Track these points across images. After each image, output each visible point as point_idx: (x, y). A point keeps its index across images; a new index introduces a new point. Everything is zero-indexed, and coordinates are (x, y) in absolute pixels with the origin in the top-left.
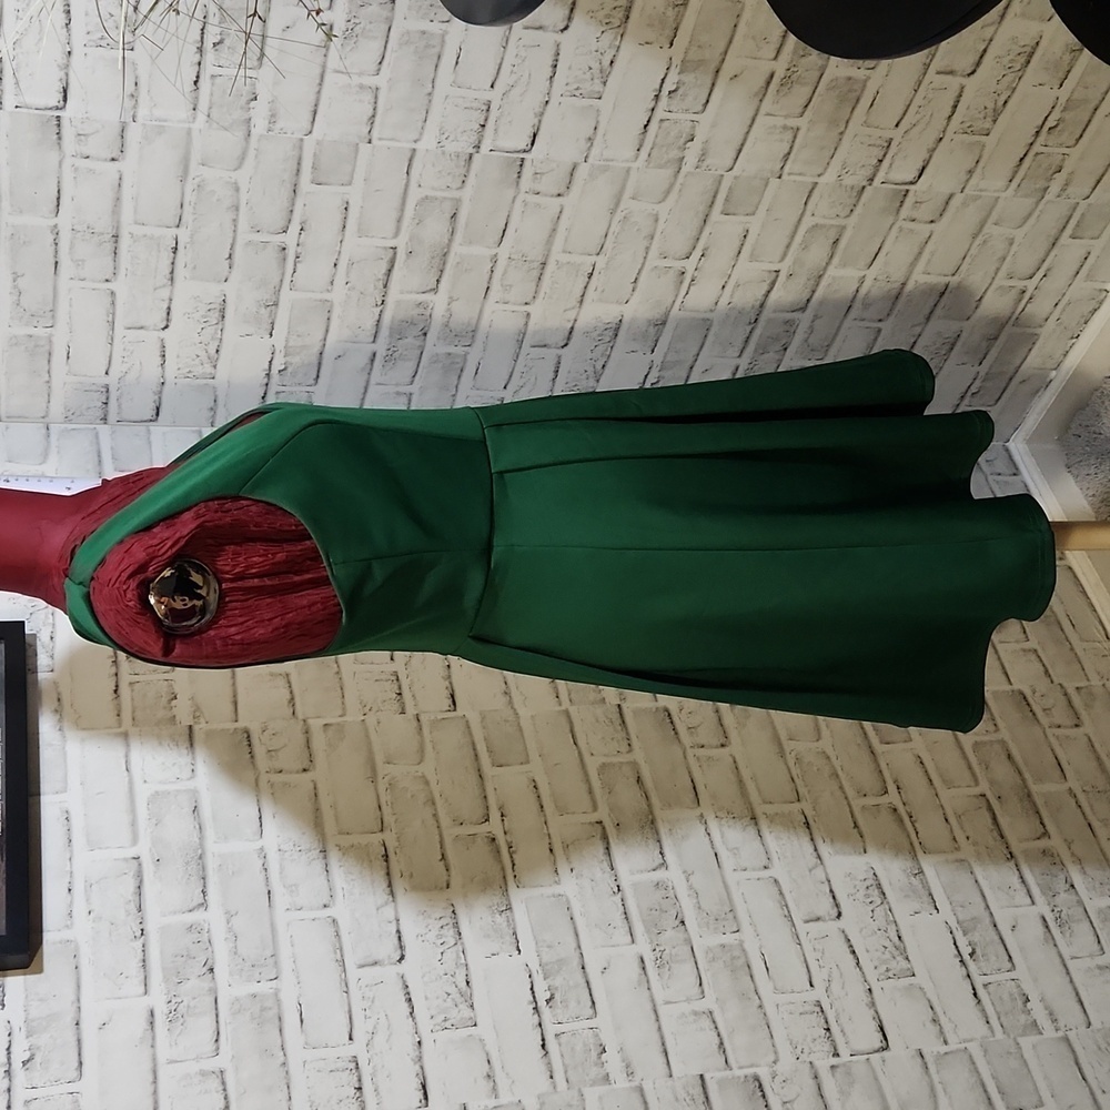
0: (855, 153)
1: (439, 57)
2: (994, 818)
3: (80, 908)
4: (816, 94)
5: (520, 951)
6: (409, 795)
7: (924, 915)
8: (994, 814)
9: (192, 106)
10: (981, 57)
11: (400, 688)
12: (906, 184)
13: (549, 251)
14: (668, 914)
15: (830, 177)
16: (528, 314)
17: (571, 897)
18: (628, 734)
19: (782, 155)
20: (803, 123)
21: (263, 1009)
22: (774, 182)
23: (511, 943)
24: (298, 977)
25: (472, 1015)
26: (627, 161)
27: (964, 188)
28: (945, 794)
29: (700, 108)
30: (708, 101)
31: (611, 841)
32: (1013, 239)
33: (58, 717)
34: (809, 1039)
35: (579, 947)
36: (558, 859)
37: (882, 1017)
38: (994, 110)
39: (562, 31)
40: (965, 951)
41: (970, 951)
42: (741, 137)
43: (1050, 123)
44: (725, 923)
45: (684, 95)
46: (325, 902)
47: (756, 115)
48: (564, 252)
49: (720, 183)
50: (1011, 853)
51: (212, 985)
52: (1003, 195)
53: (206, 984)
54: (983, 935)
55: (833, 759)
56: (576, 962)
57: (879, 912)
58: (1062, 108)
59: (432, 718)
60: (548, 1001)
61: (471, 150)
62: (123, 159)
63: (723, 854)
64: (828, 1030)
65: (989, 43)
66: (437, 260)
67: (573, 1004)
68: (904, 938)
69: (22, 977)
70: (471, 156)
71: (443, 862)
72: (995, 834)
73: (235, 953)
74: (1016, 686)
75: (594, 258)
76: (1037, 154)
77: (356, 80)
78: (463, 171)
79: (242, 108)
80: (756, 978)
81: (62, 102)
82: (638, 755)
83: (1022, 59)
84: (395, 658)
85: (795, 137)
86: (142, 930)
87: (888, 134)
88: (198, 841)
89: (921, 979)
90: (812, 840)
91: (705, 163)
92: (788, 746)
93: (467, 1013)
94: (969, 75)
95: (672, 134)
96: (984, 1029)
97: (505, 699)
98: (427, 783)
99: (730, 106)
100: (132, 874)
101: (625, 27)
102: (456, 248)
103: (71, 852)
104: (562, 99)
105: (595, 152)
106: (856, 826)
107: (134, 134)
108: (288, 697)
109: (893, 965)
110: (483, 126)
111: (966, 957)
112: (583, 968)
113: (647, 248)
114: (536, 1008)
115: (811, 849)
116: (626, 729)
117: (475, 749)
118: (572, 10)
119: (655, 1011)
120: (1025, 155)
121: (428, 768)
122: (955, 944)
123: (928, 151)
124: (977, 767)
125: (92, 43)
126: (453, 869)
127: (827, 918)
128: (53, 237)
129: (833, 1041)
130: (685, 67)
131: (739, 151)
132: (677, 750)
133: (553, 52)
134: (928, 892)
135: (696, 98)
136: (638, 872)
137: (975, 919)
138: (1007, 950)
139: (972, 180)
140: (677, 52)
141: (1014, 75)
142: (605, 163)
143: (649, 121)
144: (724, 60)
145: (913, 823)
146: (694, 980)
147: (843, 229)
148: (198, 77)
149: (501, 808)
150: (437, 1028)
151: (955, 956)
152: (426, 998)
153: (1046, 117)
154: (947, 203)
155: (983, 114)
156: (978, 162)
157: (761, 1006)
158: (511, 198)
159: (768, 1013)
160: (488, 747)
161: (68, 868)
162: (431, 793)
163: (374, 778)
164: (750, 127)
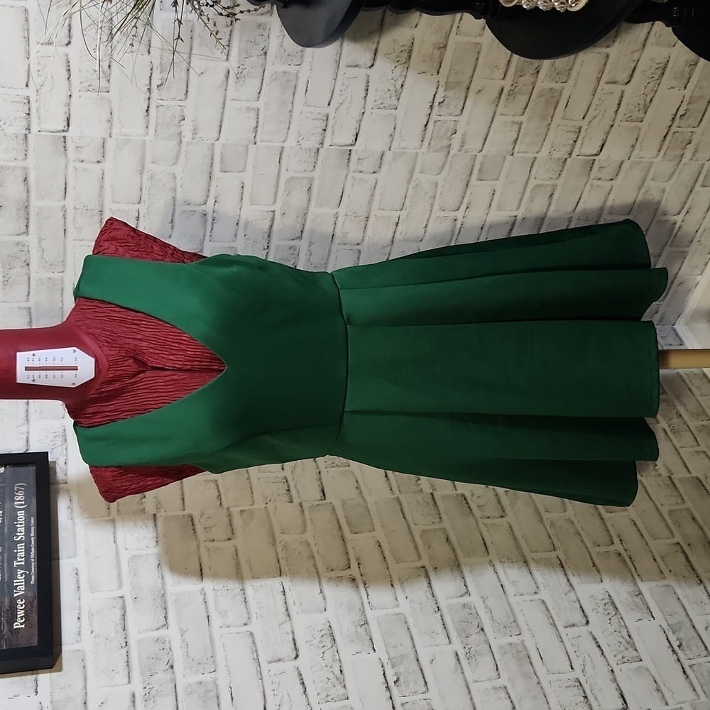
0: (559, 137)
1: (295, 87)
2: (687, 558)
3: (86, 631)
4: (531, 100)
5: (375, 650)
6: (297, 553)
7: (645, 622)
8: (686, 555)
9: (146, 126)
10: (633, 71)
11: (289, 487)
12: (592, 155)
13: (370, 209)
14: (472, 624)
15: (544, 153)
16: (360, 251)
17: (407, 614)
18: (439, 511)
19: (512, 141)
20: (524, 119)
21: (206, 692)
22: (509, 158)
23: (368, 646)
24: (229, 670)
25: (345, 692)
26: (415, 148)
27: (630, 157)
28: (652, 544)
29: (459, 112)
30: (463, 108)
31: (431, 577)
32: (664, 189)
33: (70, 511)
34: (573, 704)
35: (414, 647)
36: (397, 591)
37: (623, 688)
38: (645, 105)
39: (370, 67)
40: (675, 644)
41: (678, 644)
42: (487, 130)
43: (681, 112)
44: (510, 629)
45: (448, 106)
46: (245, 622)
47: (494, 115)
48: (380, 209)
49: (475, 159)
50: (700, 580)
51: (172, 676)
52: (655, 160)
53: (168, 676)
54: (686, 634)
55: (576, 523)
56: (412, 657)
57: (615, 620)
58: (687, 102)
59: (310, 504)
60: (395, 682)
61: (318, 146)
62: (105, 161)
63: (506, 585)
64: (586, 697)
65: (637, 63)
66: (300, 218)
67: (412, 684)
68: (633, 636)
69: (48, 675)
70: (318, 150)
71: (321, 594)
72: (689, 567)
73: (187, 656)
74: (694, 474)
75: (398, 213)
76: (674, 133)
77: (244, 105)
78: (313, 160)
79: (176, 125)
80: (534, 664)
81: (66, 127)
82: (446, 524)
83: (659, 72)
84: (284, 468)
85: (520, 128)
86: (126, 642)
87: (579, 124)
88: (161, 585)
89: (647, 662)
90: (566, 575)
91: (465, 148)
92: (545, 515)
93: (342, 691)
94: (626, 84)
95: (443, 130)
96: (692, 695)
97: (357, 492)
98: (309, 545)
99: (477, 110)
100: (119, 607)
101: (409, 63)
102: (312, 210)
103: (80, 594)
104: (372, 111)
105: (395, 144)
106: (594, 565)
107: (110, 145)
108: (217, 494)
109: (626, 653)
110: (325, 130)
111: (676, 648)
112: (418, 660)
113: (432, 205)
114: (387, 687)
115: (566, 581)
116: (438, 508)
117: (339, 523)
118: (375, 54)
119: (468, 688)
120: (667, 134)
121: (308, 536)
122: (668, 639)
123: (605, 133)
124: (672, 526)
125: (84, 89)
126: (327, 598)
127: (579, 625)
128: (63, 213)
129: (590, 705)
130: (448, 86)
131: (486, 139)
132: (471, 520)
133: (365, 81)
134: (646, 607)
135: (455, 107)
136: (451, 598)
137: (680, 623)
138: (703, 643)
139: (634, 151)
140: (442, 77)
141: (655, 82)
142: (402, 150)
143: (427, 122)
144: (471, 81)
145: (632, 562)
146: (493, 667)
147: (555, 186)
148: (148, 107)
149: (358, 559)
150: (322, 701)
151: (669, 648)
152: (314, 682)
153: (678, 109)
154: (620, 167)
155: (637, 109)
156: (637, 139)
157: (539, 683)
158: (345, 175)
159: (544, 687)
160: (347, 522)
161: (78, 605)
162: (312, 551)
163: (274, 544)
164: (491, 123)
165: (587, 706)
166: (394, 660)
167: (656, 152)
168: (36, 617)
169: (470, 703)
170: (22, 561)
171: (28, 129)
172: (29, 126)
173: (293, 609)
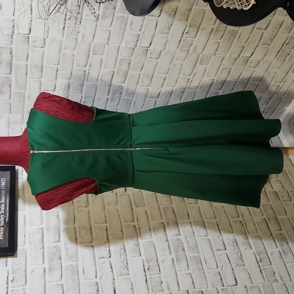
0: (235, 49)
1: (126, 23)
2: (268, 225)
3: (27, 241)
4: (225, 34)
5: (141, 256)
6: (113, 214)
7: (248, 250)
9: (63, 34)
10: (268, 25)
12: (248, 57)
13: (154, 73)
14: (180, 247)
15: (228, 55)
16: (148, 89)
18: (171, 200)
19: (215, 49)
20: (221, 41)
21: (74, 269)
22: (213, 56)
23: (139, 254)
24: (83, 261)
25: (128, 272)
26: (175, 50)
27: (263, 59)
28: (254, 218)
29: (194, 37)
30: (196, 35)
31: (166, 228)
32: (276, 72)
33: (23, 191)
34: (216, 282)
35: (157, 255)
36: (152, 232)
37: (236, 276)
38: (272, 39)
39: (159, 17)
40: (259, 260)
42: (205, 45)
43: (287, 42)
44: (195, 250)
45: (190, 34)
46: (90, 241)
47: (209, 39)
48: (158, 73)
49: (199, 56)
50: (271, 234)
51: (61, 262)
52: (274, 61)
53: (59, 262)
54: (264, 256)
55: (225, 208)
56: (155, 259)
57: (236, 249)
58: (290, 39)
59: (120, 194)
60: (148, 269)
62: (45, 47)
63: (195, 232)
64: (221, 279)
65: (270, 22)
66: (125, 75)
67: (154, 270)
68: (242, 256)
69: (11, 258)
70: (134, 48)
71: (121, 232)
72: (268, 229)
73: (67, 254)
74: (274, 190)
75: (166, 75)
76: (283, 50)
77: (105, 28)
78: (132, 52)
79: (75, 35)
80: (203, 265)
81: (29, 33)
82: (174, 205)
83: (279, 26)
85: (219, 45)
86: (43, 247)
87: (243, 45)
88: (58, 224)
89: (247, 267)
91: (195, 51)
92: (213, 204)
93: (126, 271)
94: (265, 30)
95: (187, 43)
96: (262, 281)
98: (118, 211)
99: (202, 37)
100: (41, 232)
101: (175, 16)
102: (130, 72)
103: (25, 226)
104: (158, 34)
105: (166, 48)
106: (231, 226)
107: (47, 41)
109: (239, 263)
110: (138, 40)
111: (259, 261)
112: (157, 261)
113: (180, 73)
114: (145, 271)
115: (219, 231)
116: (171, 198)
117: (131, 202)
118: (161, 11)
119: (176, 273)
120: (280, 51)
121: (118, 207)
122: (256, 258)
123: (254, 49)
124: (263, 211)
125: (37, 18)
126: (124, 234)
127: (222, 250)
128: (26, 67)
129: (223, 282)
130: (191, 26)
131: (204, 48)
132: (184, 204)
133: (156, 22)
134: (249, 244)
135: (193, 34)
136: (173, 236)
137: (261, 251)
138: (270, 260)
139: (265, 57)
140: (188, 22)
141: (277, 30)
142: (169, 51)
143: (181, 40)
144: (200, 25)
145: (246, 225)
146: (186, 265)
147: (231, 69)
148: (64, 27)
149: (137, 218)
150: (119, 275)
151: (256, 261)
152: (116, 267)
153: (285, 41)
154: (259, 63)
155: (268, 40)
156: (267, 52)
157: (204, 273)
158: (144, 59)
159: (206, 274)
160: (134, 202)
161: (24, 230)
162: (119, 213)
163: (104, 209)
164: (207, 42)
165: (221, 283)
166: (148, 260)
167: (274, 57)
168: (8, 235)
169: (176, 279)
170: (3, 212)
171: (13, 32)
172: (13, 31)
173: (110, 237)
